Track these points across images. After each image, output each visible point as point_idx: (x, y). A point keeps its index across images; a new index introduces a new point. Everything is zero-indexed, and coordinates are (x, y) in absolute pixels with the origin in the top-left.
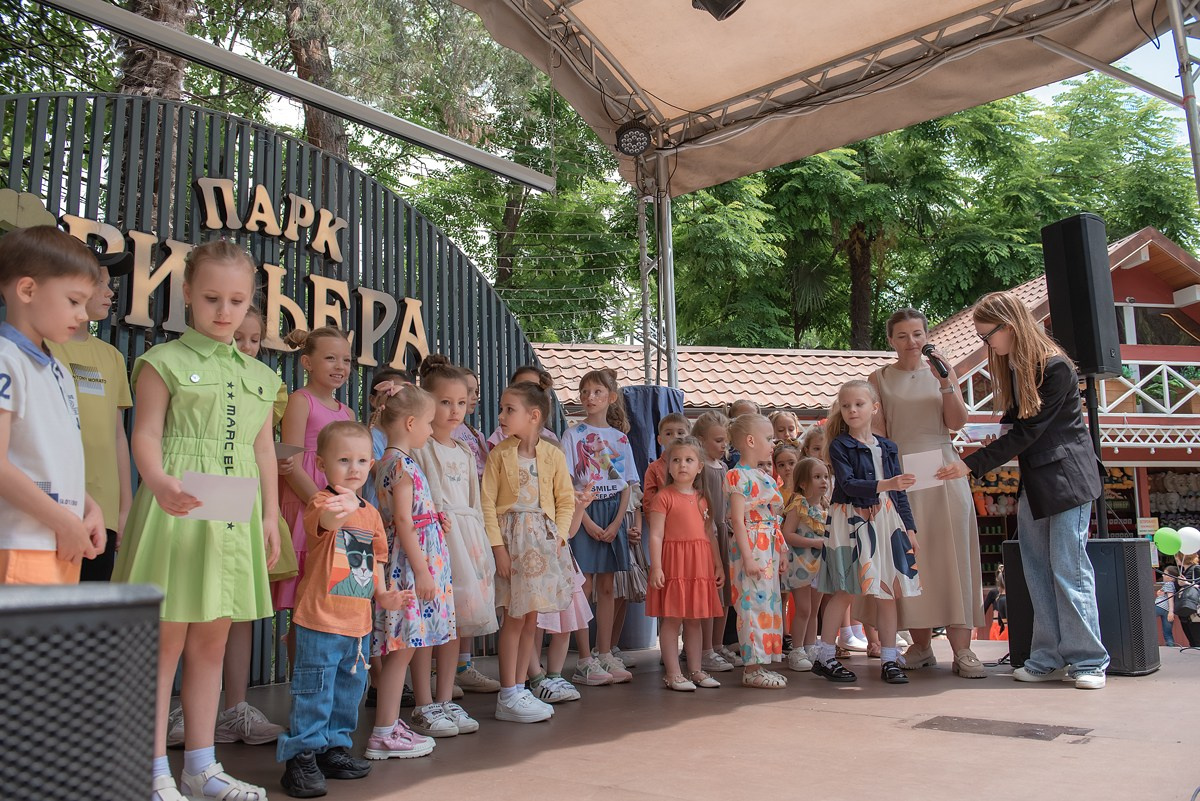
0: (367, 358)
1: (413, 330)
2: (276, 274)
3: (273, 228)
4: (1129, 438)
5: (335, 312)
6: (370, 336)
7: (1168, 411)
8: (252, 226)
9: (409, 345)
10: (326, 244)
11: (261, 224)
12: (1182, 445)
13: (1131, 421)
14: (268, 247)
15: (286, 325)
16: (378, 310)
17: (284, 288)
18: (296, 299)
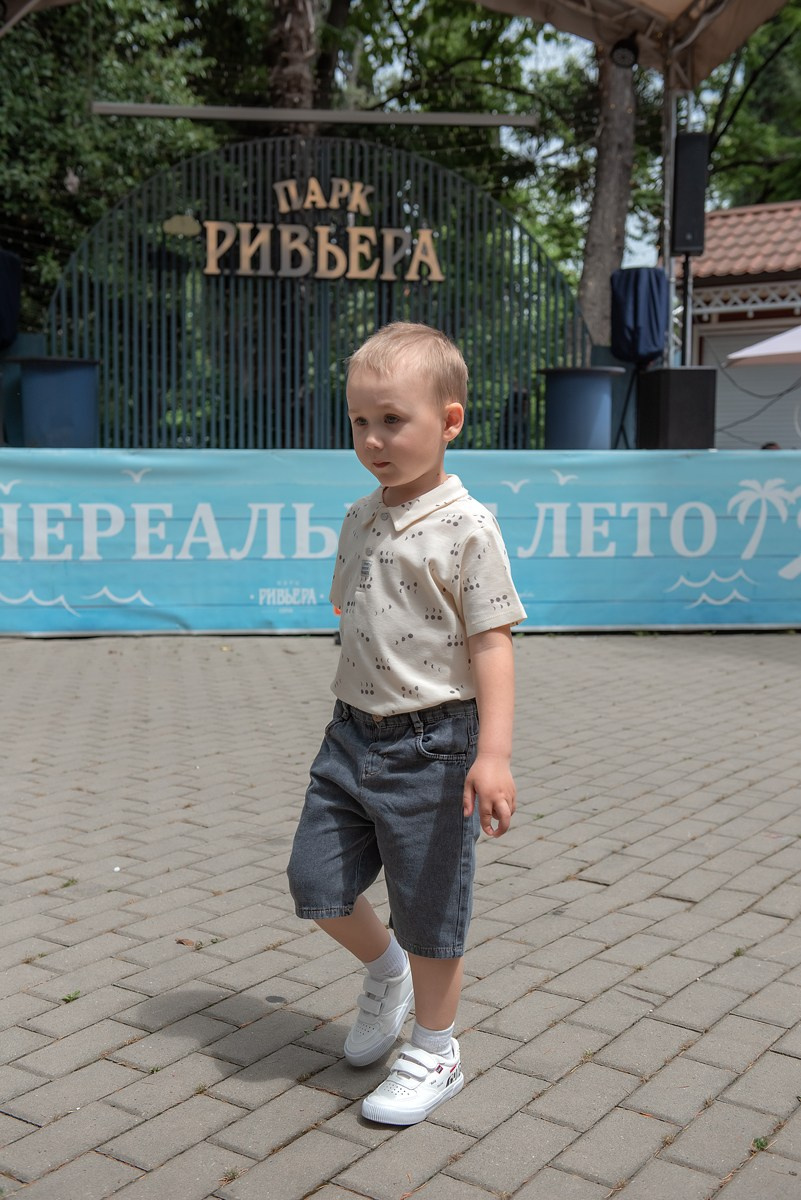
0: (388, 275)
1: (425, 251)
2: (324, 232)
3: (321, 204)
5: (365, 249)
6: (391, 260)
9: (421, 264)
10: (358, 207)
11: (314, 203)
14: (318, 215)
15: (332, 262)
16: (398, 242)
17: (330, 237)
18: (337, 244)
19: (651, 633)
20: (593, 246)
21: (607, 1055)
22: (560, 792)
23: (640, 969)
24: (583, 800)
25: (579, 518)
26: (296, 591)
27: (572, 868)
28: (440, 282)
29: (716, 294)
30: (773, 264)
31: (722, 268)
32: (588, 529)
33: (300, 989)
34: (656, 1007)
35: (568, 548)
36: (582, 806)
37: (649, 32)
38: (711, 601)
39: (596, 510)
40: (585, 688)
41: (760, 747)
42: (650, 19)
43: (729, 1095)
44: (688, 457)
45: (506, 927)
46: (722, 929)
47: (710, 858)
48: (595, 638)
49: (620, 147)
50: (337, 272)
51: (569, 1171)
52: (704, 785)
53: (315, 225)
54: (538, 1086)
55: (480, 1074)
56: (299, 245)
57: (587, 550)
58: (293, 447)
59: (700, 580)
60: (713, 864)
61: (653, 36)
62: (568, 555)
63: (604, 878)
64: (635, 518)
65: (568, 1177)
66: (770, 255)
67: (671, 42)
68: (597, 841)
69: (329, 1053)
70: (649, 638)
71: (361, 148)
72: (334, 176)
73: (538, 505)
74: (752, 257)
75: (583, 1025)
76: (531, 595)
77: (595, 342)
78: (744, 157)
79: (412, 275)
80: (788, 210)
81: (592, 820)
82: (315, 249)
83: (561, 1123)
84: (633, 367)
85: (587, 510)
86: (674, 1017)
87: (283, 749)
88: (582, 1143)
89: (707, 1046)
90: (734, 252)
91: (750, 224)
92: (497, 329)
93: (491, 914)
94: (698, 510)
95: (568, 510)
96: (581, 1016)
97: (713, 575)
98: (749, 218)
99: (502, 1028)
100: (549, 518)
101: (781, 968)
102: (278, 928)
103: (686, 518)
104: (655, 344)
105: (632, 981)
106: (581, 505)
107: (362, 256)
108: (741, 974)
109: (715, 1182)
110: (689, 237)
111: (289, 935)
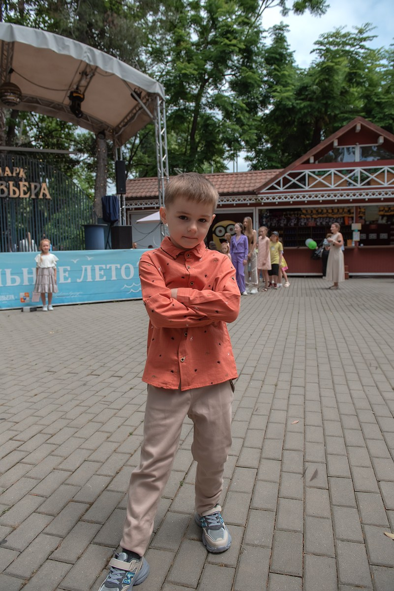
0: (33, 197)
1: (44, 189)
2: (11, 183)
3: (10, 175)
4: (342, 196)
5: (25, 189)
6: (34, 192)
7: (359, 186)
8: (6, 175)
9: (44, 194)
10: (22, 176)
11: (8, 175)
12: (364, 198)
13: (342, 190)
14: (9, 179)
15: (14, 192)
16: (36, 187)
17: (13, 186)
18: (16, 187)
19: (118, 301)
20: (97, 187)
21: (95, 420)
22: (88, 351)
23: (105, 396)
24: (94, 353)
25: (95, 270)
26: (8, 296)
27: (90, 372)
28: (50, 199)
29: (133, 202)
30: (148, 194)
31: (134, 195)
32: (97, 273)
33: (9, 415)
34: (108, 405)
35: (92, 278)
36: (93, 354)
37: (108, 130)
38: (134, 291)
39: (100, 267)
40: (97, 320)
41: (143, 332)
42: (108, 127)
43: (124, 424)
44: (125, 251)
45: (69, 390)
46: (129, 383)
47: (127, 365)
48: (101, 304)
49: (103, 159)
50: (16, 196)
51: (83, 449)
52: (128, 345)
53: (8, 181)
54: (76, 430)
55: (61, 430)
56: (3, 187)
57: (98, 279)
58: (5, 251)
59: (129, 286)
60: (128, 366)
61: (109, 131)
62: (91, 280)
63: (98, 374)
64: (111, 269)
65: (82, 450)
66: (147, 192)
67: (114, 133)
68: (97, 363)
69: (18, 431)
70: (117, 303)
71: (22, 159)
72: (14, 166)
73: (82, 266)
74: (142, 192)
75: (89, 413)
76: (82, 293)
77: (99, 217)
78: (139, 163)
79: (41, 196)
80: (152, 179)
81: (97, 358)
82: (9, 189)
83: (82, 438)
84: (110, 224)
85: (97, 267)
86: (113, 407)
87: (4, 346)
88: (87, 441)
89: (121, 413)
90: (137, 191)
91: (141, 183)
92: (71, 210)
93: (66, 388)
94: (128, 266)
95: (91, 268)
96: (89, 411)
97: (134, 284)
98: (141, 181)
99: (67, 417)
100: (86, 270)
101: (141, 391)
102: (3, 399)
103: (125, 268)
104: (116, 218)
105: (103, 400)
106: (95, 266)
107: (24, 191)
108: (131, 394)
109: (119, 444)
110: (122, 189)
111: (6, 401)
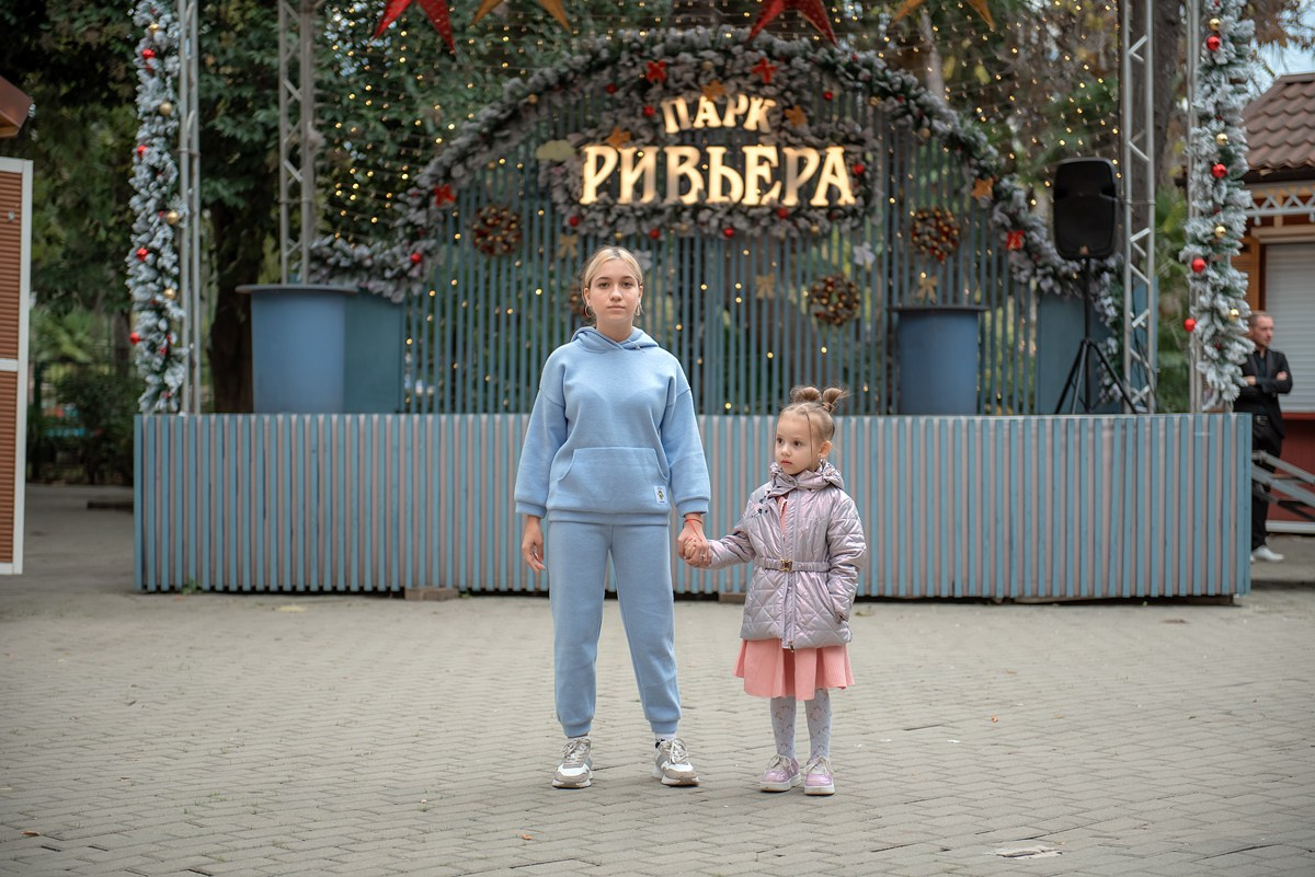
0: (791, 200)
1: (834, 172)
2: (716, 153)
3: (714, 122)
5: (765, 171)
6: (794, 182)
9: (830, 186)
10: (758, 124)
11: (706, 121)
14: (711, 136)
15: (726, 186)
16: (802, 163)
17: (724, 156)
18: (734, 167)
28: (851, 207)
50: (731, 199)
53: (709, 145)
56: (689, 169)
79: (820, 199)
82: (706, 174)
90: (1296, 136)
107: (761, 179)
